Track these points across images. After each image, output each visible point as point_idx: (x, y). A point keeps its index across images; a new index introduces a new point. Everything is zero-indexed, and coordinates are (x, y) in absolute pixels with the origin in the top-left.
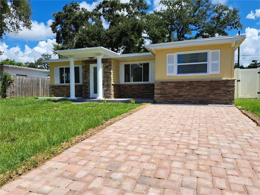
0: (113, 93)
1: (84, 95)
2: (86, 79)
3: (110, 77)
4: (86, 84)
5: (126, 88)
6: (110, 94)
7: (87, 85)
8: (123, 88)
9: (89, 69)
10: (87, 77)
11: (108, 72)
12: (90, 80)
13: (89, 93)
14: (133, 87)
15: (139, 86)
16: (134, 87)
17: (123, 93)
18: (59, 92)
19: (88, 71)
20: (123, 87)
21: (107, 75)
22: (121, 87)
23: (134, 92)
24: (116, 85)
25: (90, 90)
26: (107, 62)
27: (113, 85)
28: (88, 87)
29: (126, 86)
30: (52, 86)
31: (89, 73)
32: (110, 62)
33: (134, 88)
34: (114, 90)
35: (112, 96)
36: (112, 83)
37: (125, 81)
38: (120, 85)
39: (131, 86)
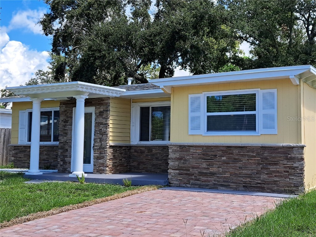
0: (109, 163)
1: (61, 165)
2: (65, 136)
3: (105, 132)
4: (65, 145)
5: (142, 152)
6: (104, 165)
7: (67, 147)
8: (136, 153)
9: (72, 118)
10: (66, 131)
11: (102, 124)
12: (71, 137)
13: (70, 163)
14: (154, 151)
15: (165, 149)
16: (156, 152)
17: (135, 164)
18: (24, 159)
19: (68, 120)
20: (136, 151)
21: (101, 128)
22: (132, 151)
23: (155, 162)
24: (120, 147)
25: (70, 157)
26: (102, 104)
27: (111, 147)
28: (67, 150)
29: (141, 148)
30: (15, 147)
31: (71, 125)
32: (108, 105)
33: (157, 154)
34: (114, 158)
35: (107, 168)
36: (111, 143)
37: (141, 139)
38: (130, 147)
39: (150, 148)
